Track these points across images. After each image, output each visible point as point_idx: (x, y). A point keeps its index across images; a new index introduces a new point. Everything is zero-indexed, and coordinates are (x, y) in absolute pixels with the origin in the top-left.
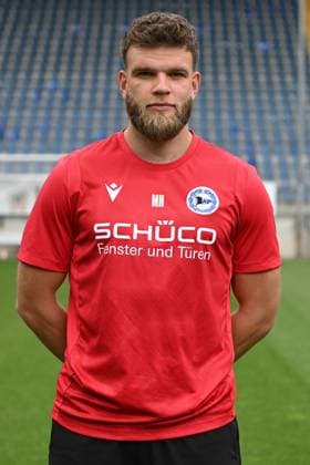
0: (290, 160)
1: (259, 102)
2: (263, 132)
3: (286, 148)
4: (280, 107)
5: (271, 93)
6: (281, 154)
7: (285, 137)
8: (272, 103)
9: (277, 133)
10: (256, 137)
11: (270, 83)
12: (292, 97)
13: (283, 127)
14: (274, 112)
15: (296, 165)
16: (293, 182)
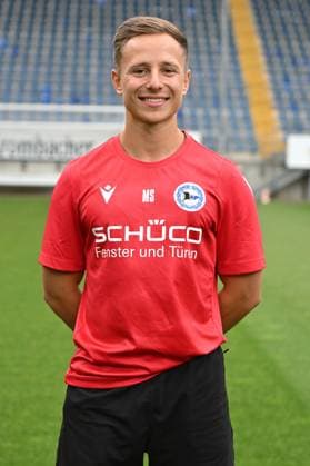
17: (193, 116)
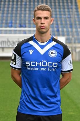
0: (70, 29)
1: (60, 12)
2: (61, 21)
3: (69, 26)
4: (67, 13)
5: (64, 8)
6: (67, 28)
7: (68, 22)
8: (64, 12)
9: (66, 21)
10: (59, 22)
11: (64, 5)
12: (70, 10)
13: (68, 19)
14: (65, 15)
15: (72, 31)
16: (71, 37)
17: (63, 31)
